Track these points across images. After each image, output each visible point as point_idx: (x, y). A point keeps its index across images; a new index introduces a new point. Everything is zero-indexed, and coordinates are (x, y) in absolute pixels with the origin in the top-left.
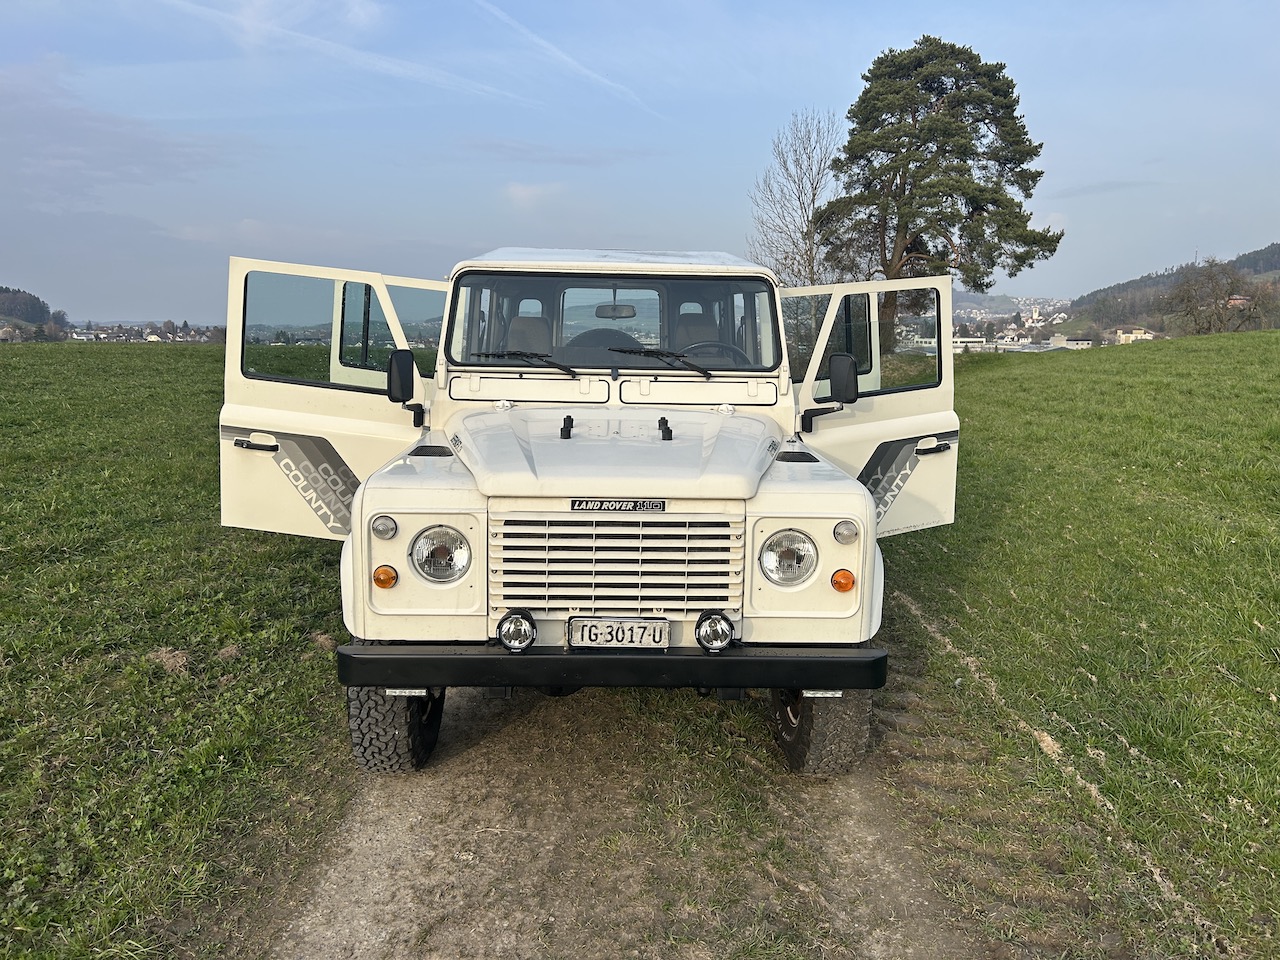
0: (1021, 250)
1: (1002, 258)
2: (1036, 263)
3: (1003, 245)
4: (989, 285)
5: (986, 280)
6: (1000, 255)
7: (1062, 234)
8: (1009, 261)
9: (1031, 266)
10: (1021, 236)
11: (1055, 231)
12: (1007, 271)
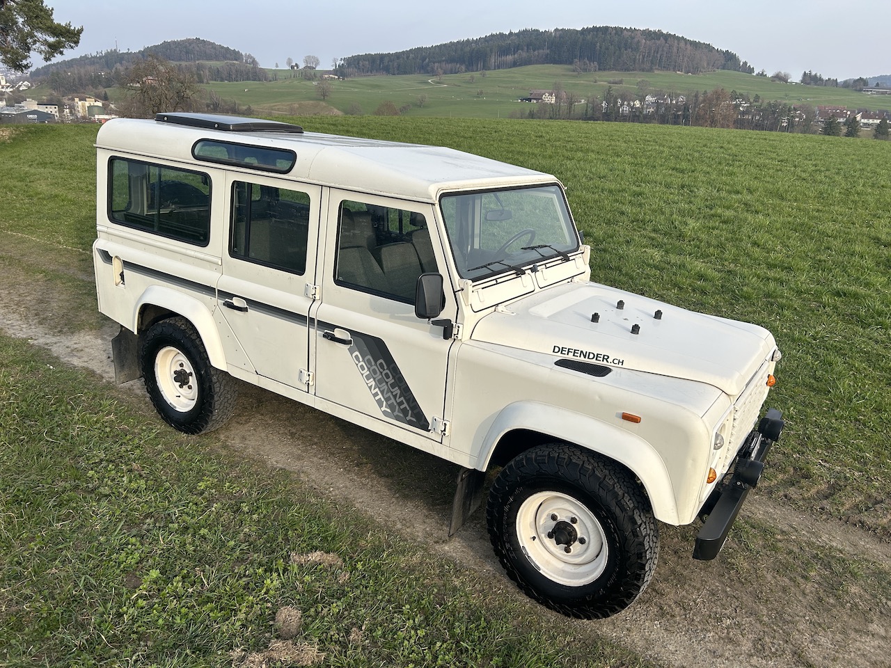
0: (51, 40)
1: (37, 45)
2: (65, 51)
3: (36, 34)
4: (27, 67)
5: (24, 62)
6: (35, 42)
7: (82, 30)
8: (43, 47)
9: (61, 53)
10: (49, 27)
11: (75, 26)
12: (43, 56)
